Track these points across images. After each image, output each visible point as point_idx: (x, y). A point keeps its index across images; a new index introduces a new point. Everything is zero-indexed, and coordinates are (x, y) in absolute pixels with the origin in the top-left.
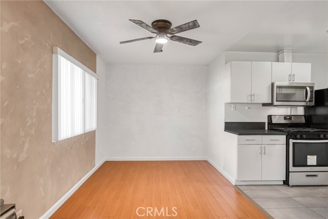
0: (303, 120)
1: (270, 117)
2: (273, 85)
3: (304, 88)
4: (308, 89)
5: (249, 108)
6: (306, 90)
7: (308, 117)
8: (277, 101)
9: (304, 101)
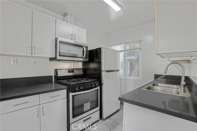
0: (81, 72)
1: (56, 71)
2: (56, 39)
3: (82, 46)
4: (85, 48)
5: (34, 62)
6: (83, 49)
7: (85, 70)
8: (60, 55)
9: (82, 58)
